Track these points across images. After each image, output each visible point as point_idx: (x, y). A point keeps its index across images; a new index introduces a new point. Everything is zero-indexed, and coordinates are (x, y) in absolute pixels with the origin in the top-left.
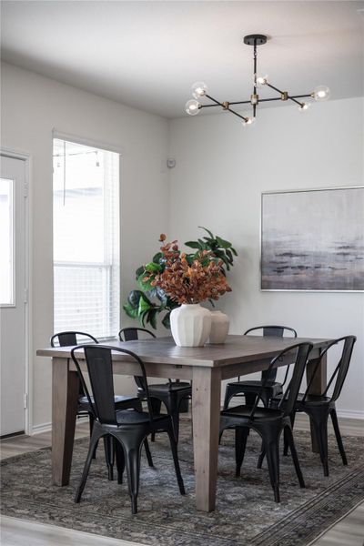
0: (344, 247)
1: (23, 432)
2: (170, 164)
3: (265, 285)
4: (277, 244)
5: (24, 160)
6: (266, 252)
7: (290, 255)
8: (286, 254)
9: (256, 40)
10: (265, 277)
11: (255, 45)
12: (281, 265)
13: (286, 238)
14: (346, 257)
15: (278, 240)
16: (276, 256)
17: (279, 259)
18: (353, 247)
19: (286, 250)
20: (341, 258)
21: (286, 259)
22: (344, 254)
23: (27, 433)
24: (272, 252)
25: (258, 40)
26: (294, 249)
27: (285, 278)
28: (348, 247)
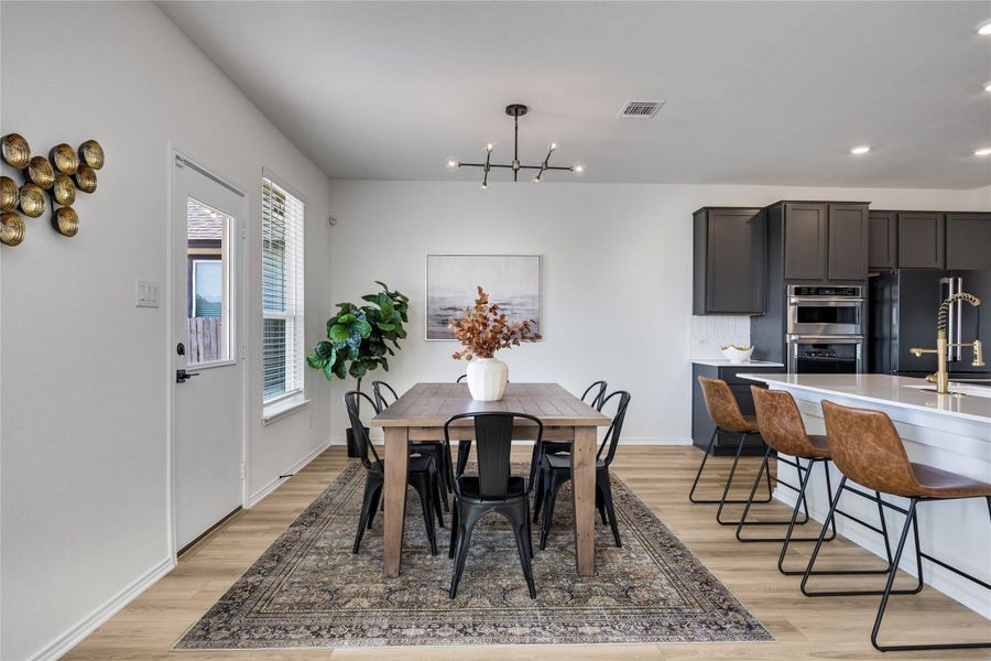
1: (240, 507)
2: (332, 222)
3: (431, 335)
4: (442, 299)
5: (242, 195)
6: (432, 306)
7: (455, 309)
8: (450, 309)
9: (516, 110)
11: (516, 116)
13: (451, 295)
15: (442, 296)
17: (444, 313)
18: (510, 304)
19: (451, 305)
23: (244, 507)
24: (437, 306)
25: (520, 110)
26: (458, 305)
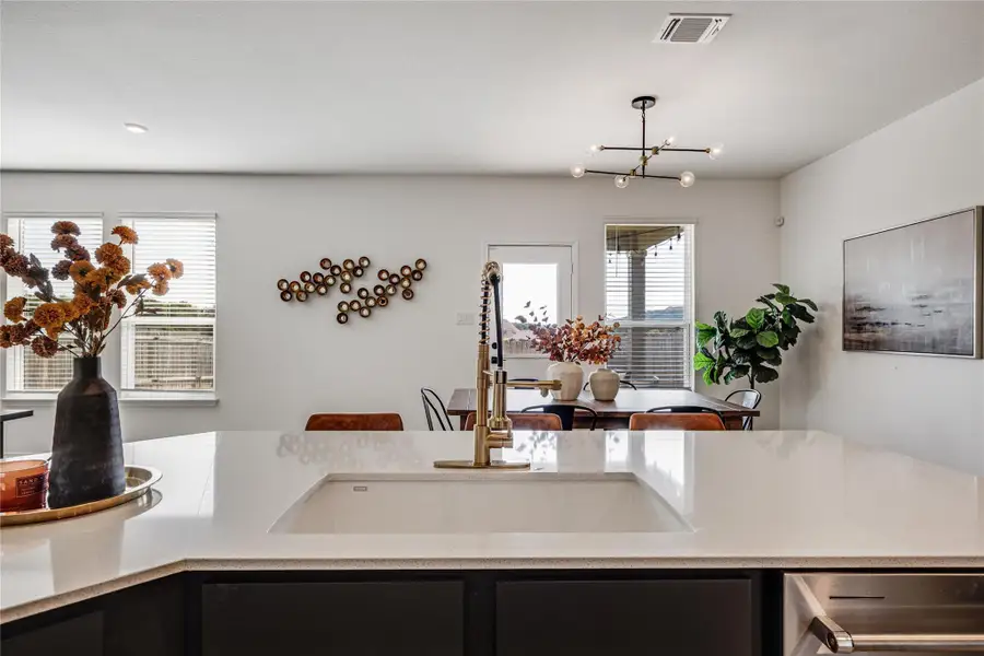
0: (921, 297)
3: (847, 347)
4: (858, 297)
5: (570, 247)
6: (848, 307)
7: (868, 309)
8: (864, 309)
9: (644, 101)
10: (847, 335)
11: (643, 107)
12: (859, 322)
14: (925, 309)
15: (858, 292)
16: (857, 310)
17: (858, 315)
18: (931, 297)
19: (864, 304)
20: (918, 310)
21: (865, 314)
22: (922, 306)
24: (852, 306)
26: (871, 302)
27: (865, 336)
28: (926, 297)
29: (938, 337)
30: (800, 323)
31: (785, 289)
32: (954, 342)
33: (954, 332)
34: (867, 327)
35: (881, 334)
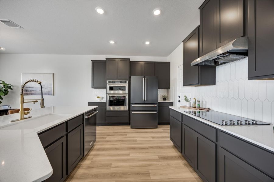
12: (27, 90)
21: (28, 88)
26: (30, 86)
27: (28, 92)
29: (46, 92)
30: (9, 90)
31: (3, 82)
32: (49, 93)
33: (49, 92)
34: (29, 91)
35: (33, 92)
